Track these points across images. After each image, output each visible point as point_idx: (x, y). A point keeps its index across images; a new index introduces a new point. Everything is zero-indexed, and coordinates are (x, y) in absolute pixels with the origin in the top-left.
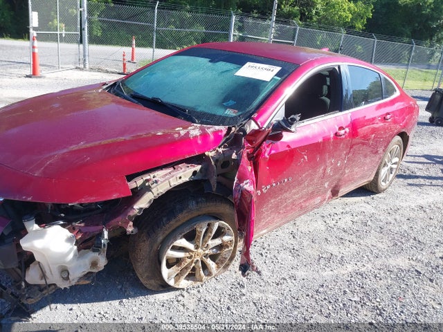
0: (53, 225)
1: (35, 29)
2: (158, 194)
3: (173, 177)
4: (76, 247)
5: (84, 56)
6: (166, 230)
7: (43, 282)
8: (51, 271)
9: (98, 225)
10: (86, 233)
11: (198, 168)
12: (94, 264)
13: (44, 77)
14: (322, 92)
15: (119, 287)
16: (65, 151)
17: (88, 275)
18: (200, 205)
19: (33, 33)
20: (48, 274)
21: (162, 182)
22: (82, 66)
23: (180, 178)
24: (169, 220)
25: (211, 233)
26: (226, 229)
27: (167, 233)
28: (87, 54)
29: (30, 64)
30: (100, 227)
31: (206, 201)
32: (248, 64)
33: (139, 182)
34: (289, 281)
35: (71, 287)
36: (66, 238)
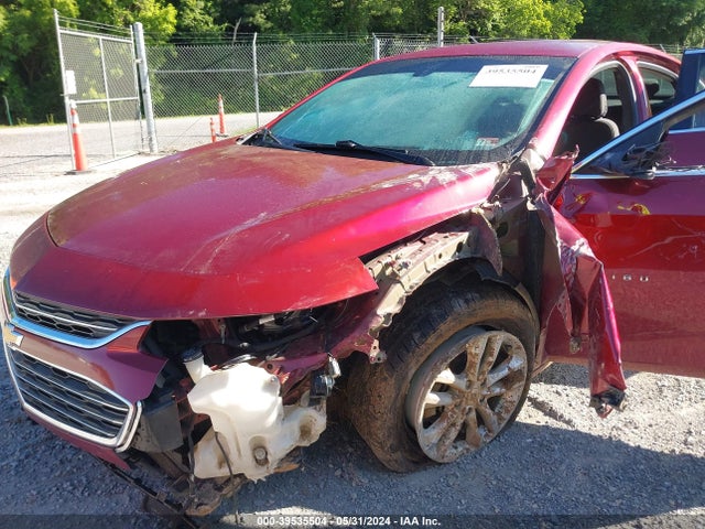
0: (236, 362)
1: (71, 97)
2: (411, 287)
3: (428, 255)
4: (280, 399)
5: (150, 133)
6: (422, 355)
7: (225, 472)
8: (239, 450)
9: (316, 353)
10: (295, 371)
11: (464, 237)
12: (305, 432)
13: (95, 171)
14: (600, 111)
15: (338, 473)
16: (239, 229)
17: (294, 454)
18: (472, 305)
19: (70, 104)
20: (233, 456)
21: (414, 265)
22: (147, 150)
23: (440, 256)
24: (425, 336)
25: (492, 355)
26: (514, 346)
27: (422, 360)
28: (153, 129)
29: (70, 156)
30: (321, 357)
31: (482, 297)
32: (485, 69)
33: (375, 267)
34: (626, 430)
35: (268, 478)
36: (262, 384)
